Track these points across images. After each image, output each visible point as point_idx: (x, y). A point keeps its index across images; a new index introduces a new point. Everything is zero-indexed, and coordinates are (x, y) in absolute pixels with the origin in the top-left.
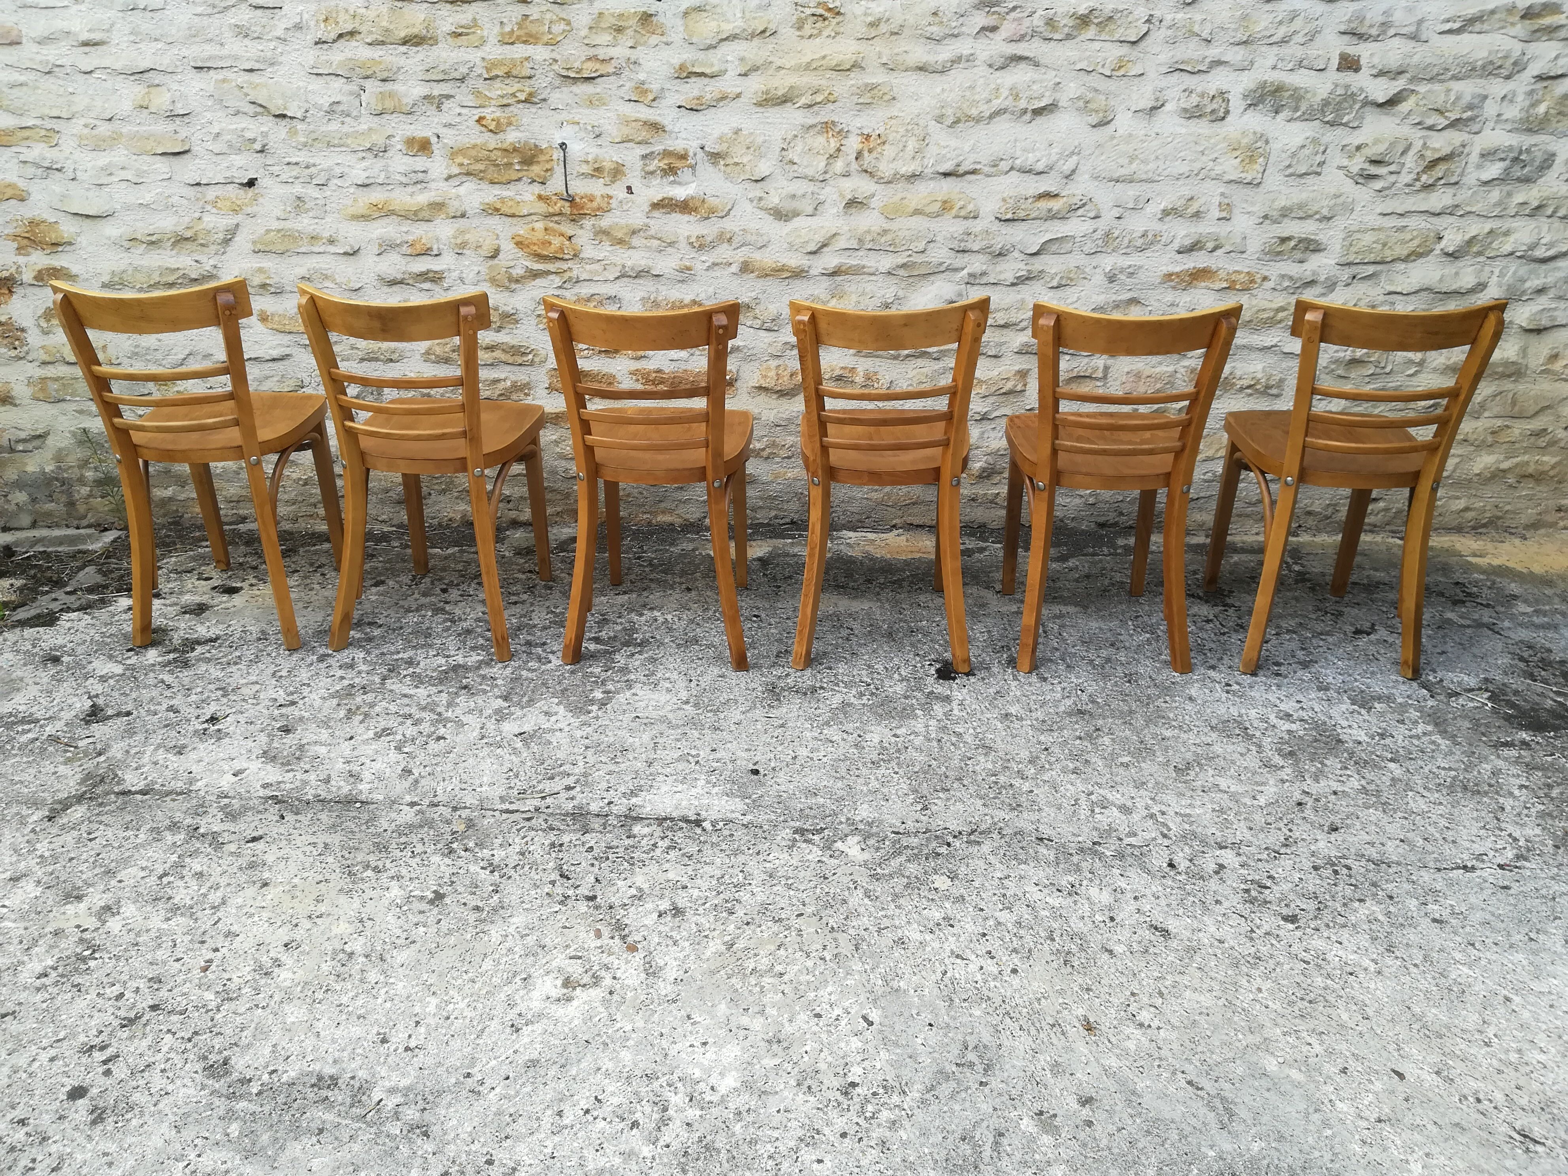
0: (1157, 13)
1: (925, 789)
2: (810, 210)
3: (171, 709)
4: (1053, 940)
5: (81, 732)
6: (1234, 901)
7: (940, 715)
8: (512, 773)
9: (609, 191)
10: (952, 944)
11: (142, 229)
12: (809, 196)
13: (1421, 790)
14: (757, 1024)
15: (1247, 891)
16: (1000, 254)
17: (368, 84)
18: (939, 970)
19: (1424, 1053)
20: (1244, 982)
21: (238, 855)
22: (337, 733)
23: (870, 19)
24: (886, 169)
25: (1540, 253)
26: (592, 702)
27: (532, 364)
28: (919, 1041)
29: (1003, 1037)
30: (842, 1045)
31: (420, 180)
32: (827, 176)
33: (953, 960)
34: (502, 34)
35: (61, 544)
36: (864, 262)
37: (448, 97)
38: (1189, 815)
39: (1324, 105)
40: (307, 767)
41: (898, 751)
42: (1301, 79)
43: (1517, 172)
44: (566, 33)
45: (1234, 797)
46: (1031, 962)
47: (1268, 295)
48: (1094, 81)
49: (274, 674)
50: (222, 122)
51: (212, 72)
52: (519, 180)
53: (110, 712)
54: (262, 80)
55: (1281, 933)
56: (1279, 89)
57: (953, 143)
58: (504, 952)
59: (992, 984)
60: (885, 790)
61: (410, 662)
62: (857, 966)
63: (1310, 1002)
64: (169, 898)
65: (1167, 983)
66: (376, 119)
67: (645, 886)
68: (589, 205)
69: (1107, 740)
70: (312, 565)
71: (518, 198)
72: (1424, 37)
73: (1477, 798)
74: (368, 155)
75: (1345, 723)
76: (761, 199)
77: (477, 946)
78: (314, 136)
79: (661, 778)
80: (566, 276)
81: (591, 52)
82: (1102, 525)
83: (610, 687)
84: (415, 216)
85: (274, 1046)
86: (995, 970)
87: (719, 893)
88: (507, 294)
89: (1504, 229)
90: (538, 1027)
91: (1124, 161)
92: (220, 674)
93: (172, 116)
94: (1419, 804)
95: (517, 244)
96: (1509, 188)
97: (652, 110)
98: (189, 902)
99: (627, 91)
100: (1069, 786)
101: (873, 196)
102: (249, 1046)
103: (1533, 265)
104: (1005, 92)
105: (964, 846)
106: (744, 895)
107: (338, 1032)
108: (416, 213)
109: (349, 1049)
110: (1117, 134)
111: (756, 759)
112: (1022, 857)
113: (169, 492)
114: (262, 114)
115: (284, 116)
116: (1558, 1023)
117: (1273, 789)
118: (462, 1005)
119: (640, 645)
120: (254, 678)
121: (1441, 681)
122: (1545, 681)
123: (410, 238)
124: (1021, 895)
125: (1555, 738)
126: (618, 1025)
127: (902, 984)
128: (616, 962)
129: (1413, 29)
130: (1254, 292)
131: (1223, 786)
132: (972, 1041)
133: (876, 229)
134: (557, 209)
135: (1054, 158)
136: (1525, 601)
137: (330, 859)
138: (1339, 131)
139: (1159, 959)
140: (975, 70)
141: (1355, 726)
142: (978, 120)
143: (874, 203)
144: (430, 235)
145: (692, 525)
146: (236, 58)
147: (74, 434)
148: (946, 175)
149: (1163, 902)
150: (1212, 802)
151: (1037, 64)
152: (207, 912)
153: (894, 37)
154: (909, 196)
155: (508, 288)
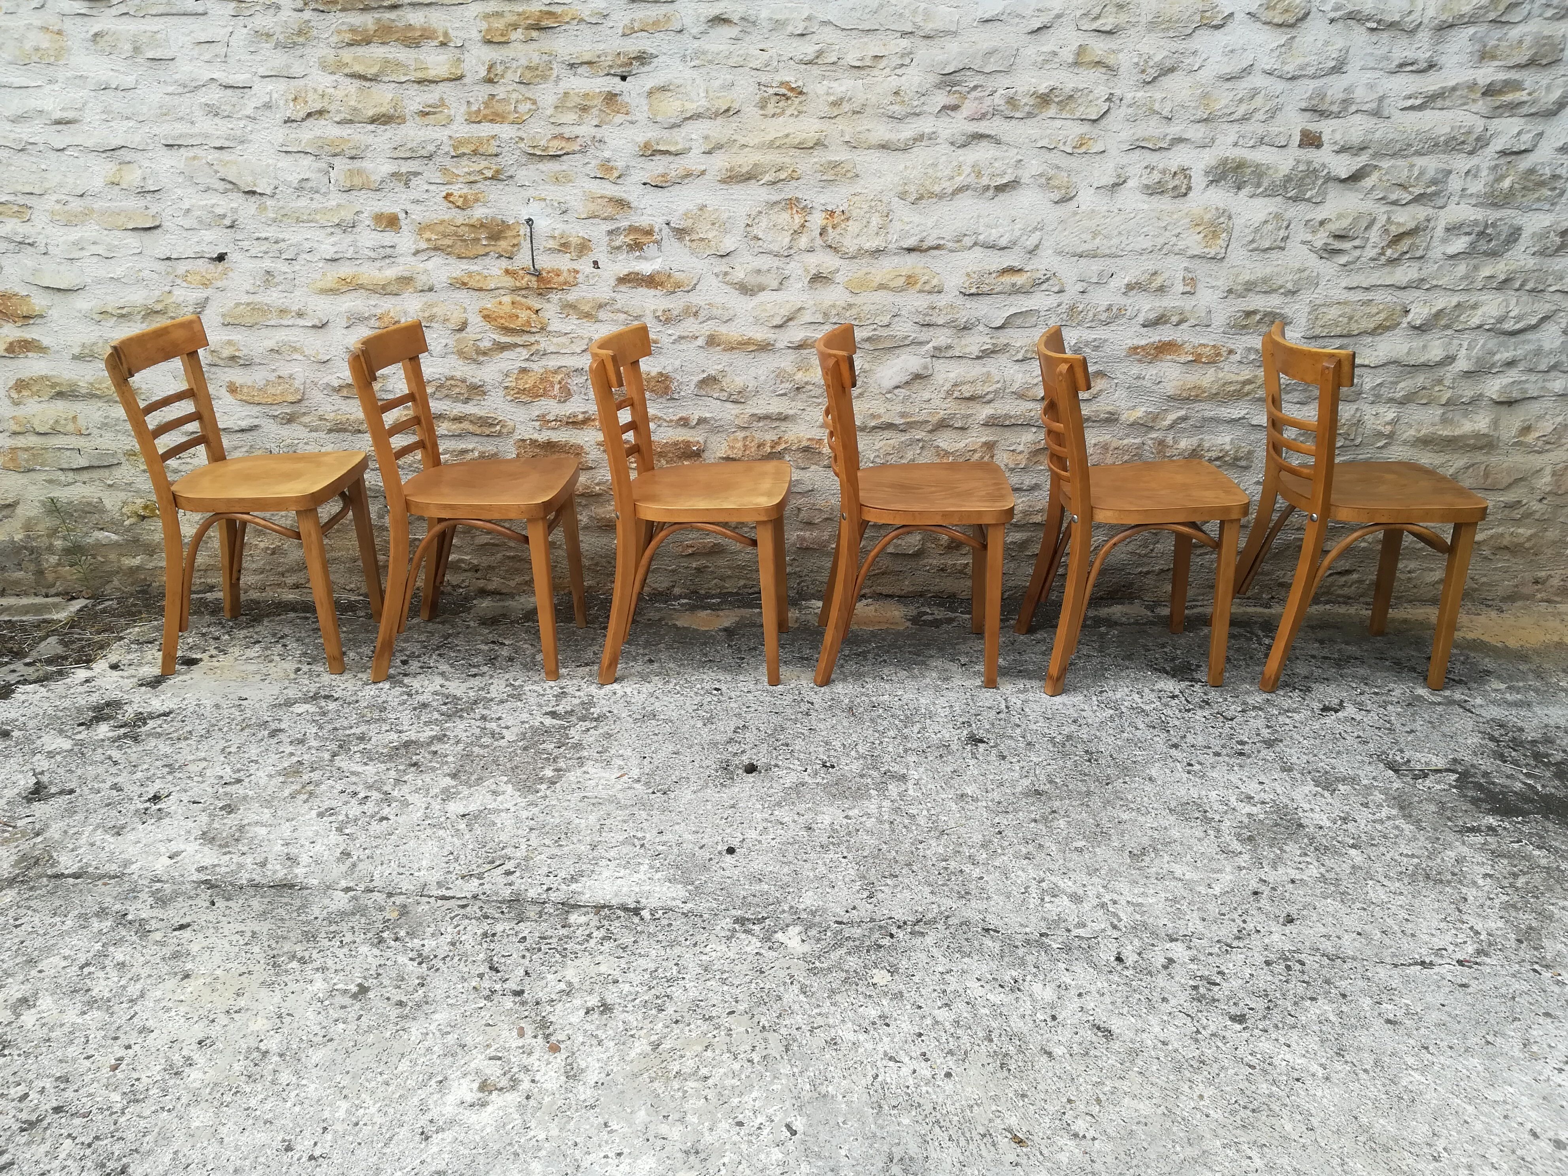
0: (1118, 92)
1: (872, 875)
2: (775, 284)
3: (116, 787)
4: (991, 1041)
5: (22, 811)
6: (1181, 998)
7: (895, 795)
8: (453, 856)
9: (575, 265)
10: (885, 1045)
11: (112, 304)
12: (774, 271)
13: (1382, 879)
14: (675, 1133)
15: (1195, 988)
16: (965, 328)
17: (337, 161)
18: (871, 1073)
19: (1369, 1169)
20: (1186, 1088)
21: (162, 944)
22: (279, 813)
23: (832, 98)
24: (850, 244)
25: (1509, 326)
26: (541, 780)
27: (500, 434)
28: (843, 1152)
29: (931, 1148)
30: (762, 1156)
31: (388, 255)
32: (792, 251)
33: (885, 1062)
34: (469, 113)
35: (27, 613)
37: (416, 174)
38: (1141, 905)
39: (1286, 181)
40: (245, 849)
41: (849, 834)
42: (1263, 156)
43: (1483, 246)
44: (532, 113)
45: (1188, 885)
46: (967, 1065)
47: (1234, 368)
48: (1055, 158)
49: (223, 750)
50: (192, 199)
51: (182, 150)
52: (487, 254)
53: (53, 790)
54: (233, 157)
55: (1228, 1034)
56: (1240, 166)
57: (917, 219)
58: (423, 1051)
59: (924, 1089)
60: (832, 876)
61: (362, 738)
62: (785, 1069)
63: (1253, 1111)
64: (88, 990)
65: (1106, 1089)
66: (345, 195)
67: (575, 981)
68: (556, 279)
69: (1062, 823)
70: (274, 635)
71: (485, 272)
72: (1386, 114)
73: (1439, 887)
74: (337, 230)
75: (1307, 806)
76: (726, 274)
77: (396, 1045)
78: (283, 212)
79: (604, 862)
80: (534, 348)
81: (557, 130)
83: (562, 764)
84: (384, 290)
85: (176, 1153)
86: (928, 1074)
87: (650, 988)
88: (474, 366)
89: (1471, 302)
90: (448, 1135)
91: (1087, 236)
92: (169, 750)
93: (143, 193)
94: (1378, 894)
95: (485, 317)
96: (1475, 261)
97: (617, 187)
98: (107, 995)
99: (593, 168)
100: (1020, 873)
101: (838, 270)
102: (149, 1152)
103: (1502, 338)
104: (967, 170)
105: (908, 937)
106: (676, 991)
107: (243, 1138)
108: (384, 287)
109: (252, 1157)
110: (1080, 210)
111: (703, 842)
112: (967, 949)
113: (137, 561)
114: (232, 190)
115: (254, 193)
116: (1512, 1136)
117: (1228, 878)
118: (373, 1110)
119: (596, 720)
120: (203, 755)
121: (1409, 761)
122: (1515, 763)
123: (378, 311)
124: (961, 991)
125: (1523, 823)
126: (531, 1134)
127: (830, 1089)
128: (537, 1063)
129: (1374, 105)
130: (1221, 365)
131: (1178, 873)
132: (898, 1152)
133: (841, 303)
134: (524, 282)
135: (1017, 233)
136: (1500, 678)
137: (256, 949)
138: (1302, 206)
139: (1099, 1063)
140: (937, 148)
141: (1318, 809)
142: (941, 196)
143: (839, 278)
144: (398, 308)
145: (661, 594)
146: (207, 136)
147: (43, 504)
148: (910, 250)
149: (1107, 999)
150: (1166, 890)
151: (998, 142)
152: (124, 1005)
153: (855, 117)
154: (873, 271)
155: (475, 361)
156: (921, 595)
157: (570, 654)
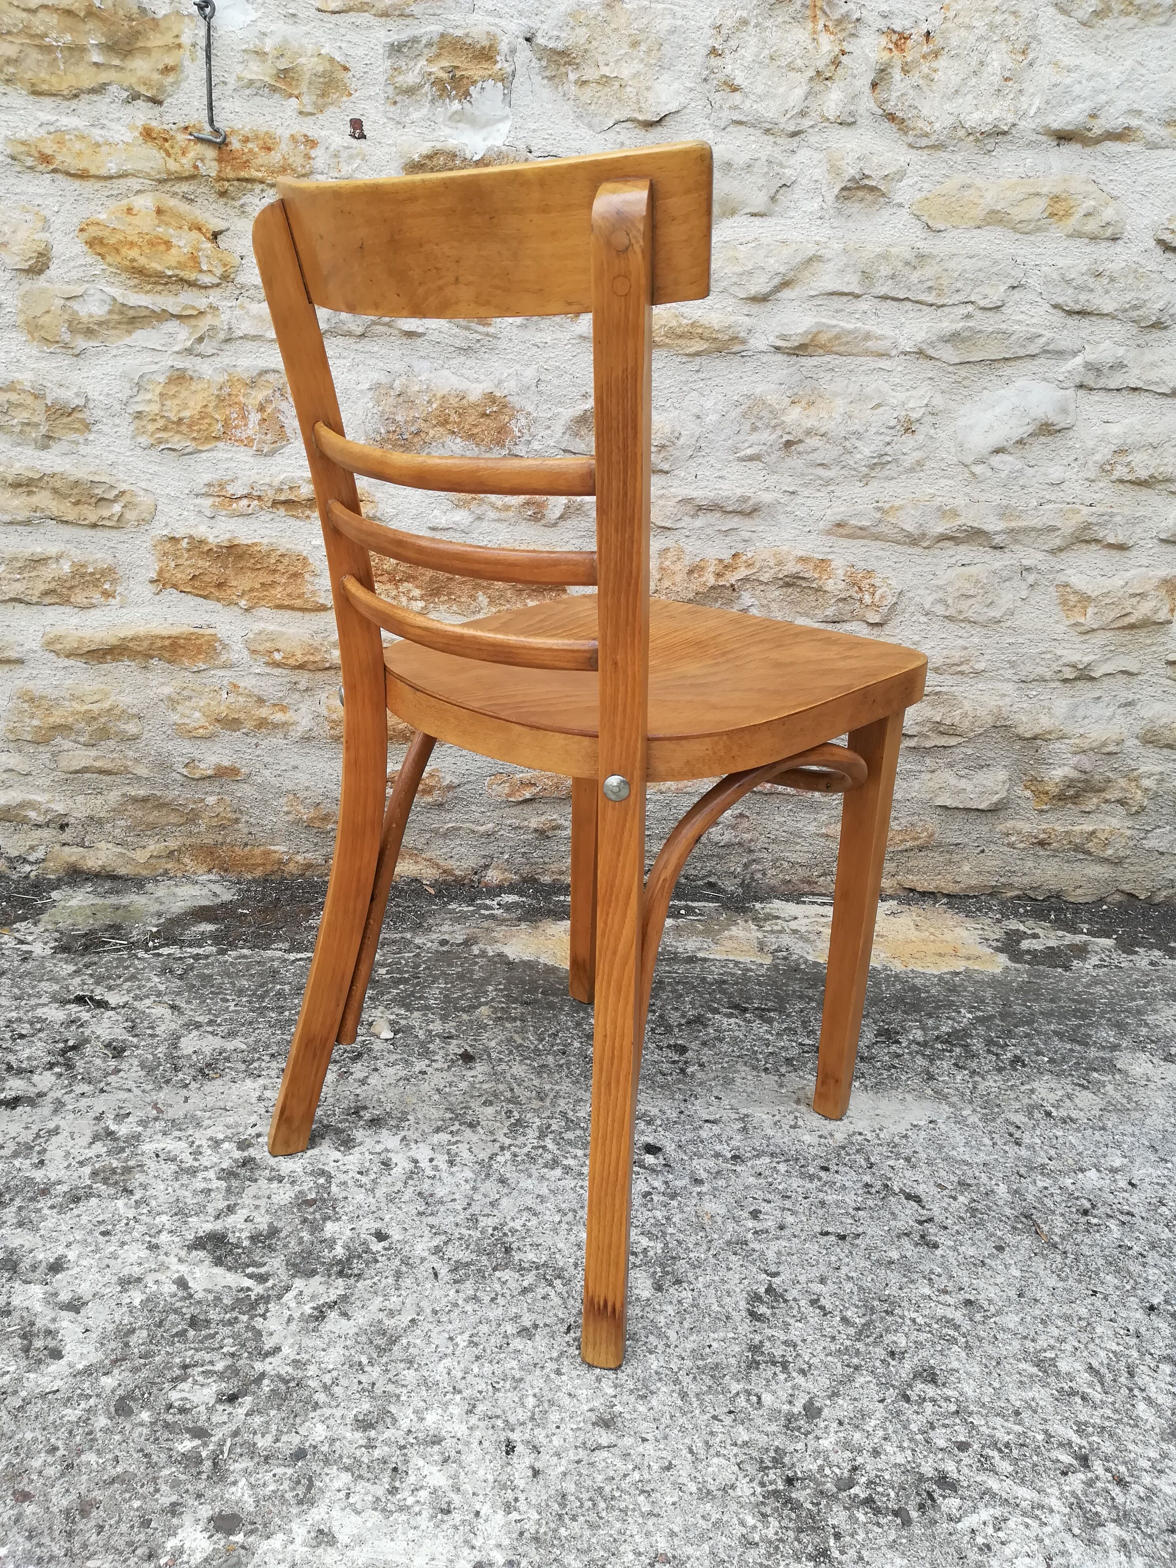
2: (759, 200)
9: (309, 128)
16: (1153, 326)
24: (935, 114)
27: (119, 523)
32: (806, 123)
36: (870, 326)
52: (100, 89)
57: (1089, 62)
68: (263, 158)
71: (97, 134)
80: (204, 324)
88: (64, 361)
95: (91, 243)
101: (901, 175)
133: (902, 250)
134: (186, 162)
143: (904, 192)
145: (459, 882)
148: (1063, 137)
154: (979, 182)
155: (66, 346)
156: (994, 893)
157: (264, 1033)
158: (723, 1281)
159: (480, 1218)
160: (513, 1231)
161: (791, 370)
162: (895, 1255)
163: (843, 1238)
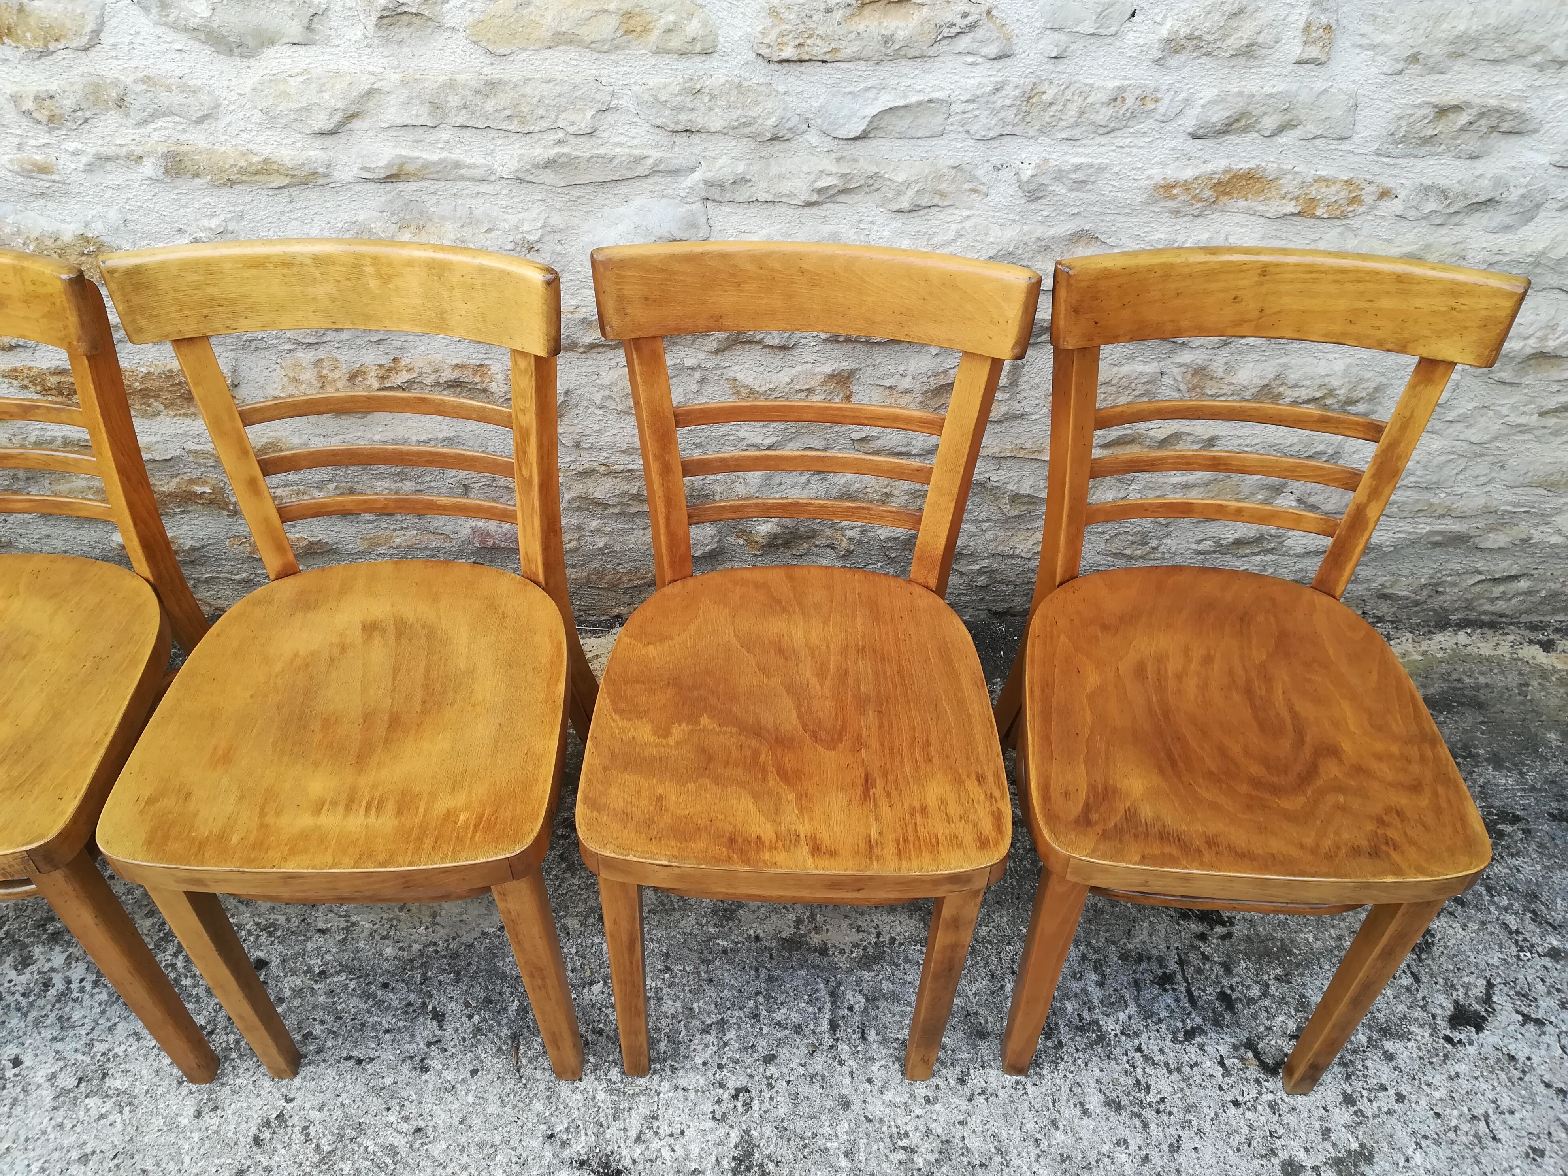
2: (295, 30)
36: (457, 155)
47: (1384, 228)
82: (1000, 615)
130: (1357, 221)
133: (468, 78)
143: (452, 16)
158: (249, 1108)
159: (96, 1044)
160: (116, 1056)
161: (390, 196)
162: (388, 1081)
163: (359, 1061)
